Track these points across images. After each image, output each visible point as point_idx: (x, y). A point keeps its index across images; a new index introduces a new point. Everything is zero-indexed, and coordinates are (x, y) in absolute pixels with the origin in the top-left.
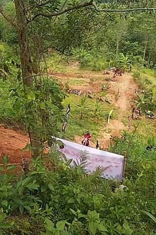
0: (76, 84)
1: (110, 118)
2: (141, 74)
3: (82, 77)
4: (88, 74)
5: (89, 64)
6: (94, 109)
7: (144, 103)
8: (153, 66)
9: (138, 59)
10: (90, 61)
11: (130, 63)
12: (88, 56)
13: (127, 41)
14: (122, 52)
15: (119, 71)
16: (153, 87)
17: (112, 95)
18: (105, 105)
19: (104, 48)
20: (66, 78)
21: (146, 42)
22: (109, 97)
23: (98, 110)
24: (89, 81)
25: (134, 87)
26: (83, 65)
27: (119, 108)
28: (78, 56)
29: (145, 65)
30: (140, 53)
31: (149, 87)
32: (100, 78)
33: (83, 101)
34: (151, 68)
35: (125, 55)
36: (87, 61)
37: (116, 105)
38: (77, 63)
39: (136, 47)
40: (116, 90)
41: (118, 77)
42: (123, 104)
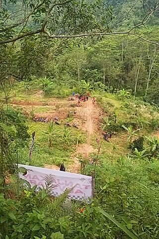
0: (41, 111)
1: (79, 142)
2: (103, 98)
3: (47, 105)
4: (53, 101)
5: (54, 91)
6: (63, 135)
7: (109, 124)
8: (114, 90)
9: (99, 85)
10: (54, 89)
11: (92, 88)
12: (51, 85)
13: (87, 69)
14: (83, 79)
16: (115, 110)
17: (78, 120)
18: (73, 130)
19: (66, 77)
20: (30, 106)
21: (104, 69)
22: (76, 122)
23: (66, 136)
24: (55, 108)
25: (98, 110)
26: (48, 93)
27: (87, 131)
28: (41, 85)
29: (105, 90)
30: (100, 80)
31: (111, 110)
32: (65, 105)
33: (51, 128)
34: (112, 92)
35: (86, 81)
36: (51, 89)
37: (84, 129)
38: (41, 91)
39: (95, 74)
40: (82, 114)
41: (82, 102)
42: (90, 127)
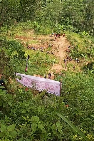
0: (33, 44)
1: (54, 63)
2: (71, 36)
3: (36, 39)
4: (40, 37)
5: (40, 31)
6: (45, 58)
7: (73, 53)
8: (78, 31)
9: (69, 27)
10: (41, 29)
11: (65, 30)
12: (39, 26)
13: (62, 17)
14: (60, 23)
15: (58, 35)
16: (78, 44)
17: (55, 49)
18: (51, 56)
19: (49, 21)
20: (26, 40)
21: (73, 17)
22: (53, 50)
23: (47, 59)
24: (41, 41)
25: (68, 44)
26: (37, 32)
27: (59, 57)
28: (33, 26)
29: (73, 31)
30: (70, 24)
31: (76, 44)
32: (47, 40)
33: (37, 54)
34: (77, 32)
35: (61, 25)
36: (39, 29)
37: (58, 55)
38: (33, 30)
39: (67, 20)
40: (57, 46)
41: (58, 38)
42: (62, 55)
